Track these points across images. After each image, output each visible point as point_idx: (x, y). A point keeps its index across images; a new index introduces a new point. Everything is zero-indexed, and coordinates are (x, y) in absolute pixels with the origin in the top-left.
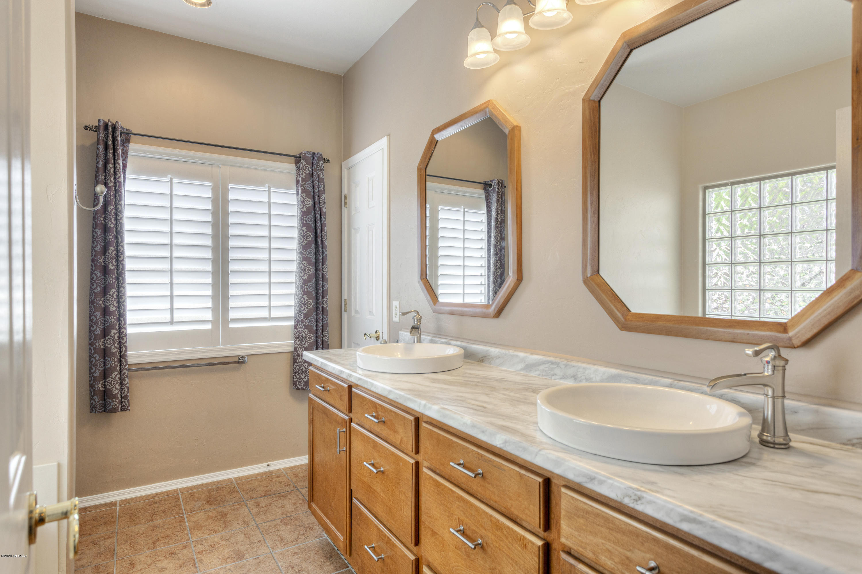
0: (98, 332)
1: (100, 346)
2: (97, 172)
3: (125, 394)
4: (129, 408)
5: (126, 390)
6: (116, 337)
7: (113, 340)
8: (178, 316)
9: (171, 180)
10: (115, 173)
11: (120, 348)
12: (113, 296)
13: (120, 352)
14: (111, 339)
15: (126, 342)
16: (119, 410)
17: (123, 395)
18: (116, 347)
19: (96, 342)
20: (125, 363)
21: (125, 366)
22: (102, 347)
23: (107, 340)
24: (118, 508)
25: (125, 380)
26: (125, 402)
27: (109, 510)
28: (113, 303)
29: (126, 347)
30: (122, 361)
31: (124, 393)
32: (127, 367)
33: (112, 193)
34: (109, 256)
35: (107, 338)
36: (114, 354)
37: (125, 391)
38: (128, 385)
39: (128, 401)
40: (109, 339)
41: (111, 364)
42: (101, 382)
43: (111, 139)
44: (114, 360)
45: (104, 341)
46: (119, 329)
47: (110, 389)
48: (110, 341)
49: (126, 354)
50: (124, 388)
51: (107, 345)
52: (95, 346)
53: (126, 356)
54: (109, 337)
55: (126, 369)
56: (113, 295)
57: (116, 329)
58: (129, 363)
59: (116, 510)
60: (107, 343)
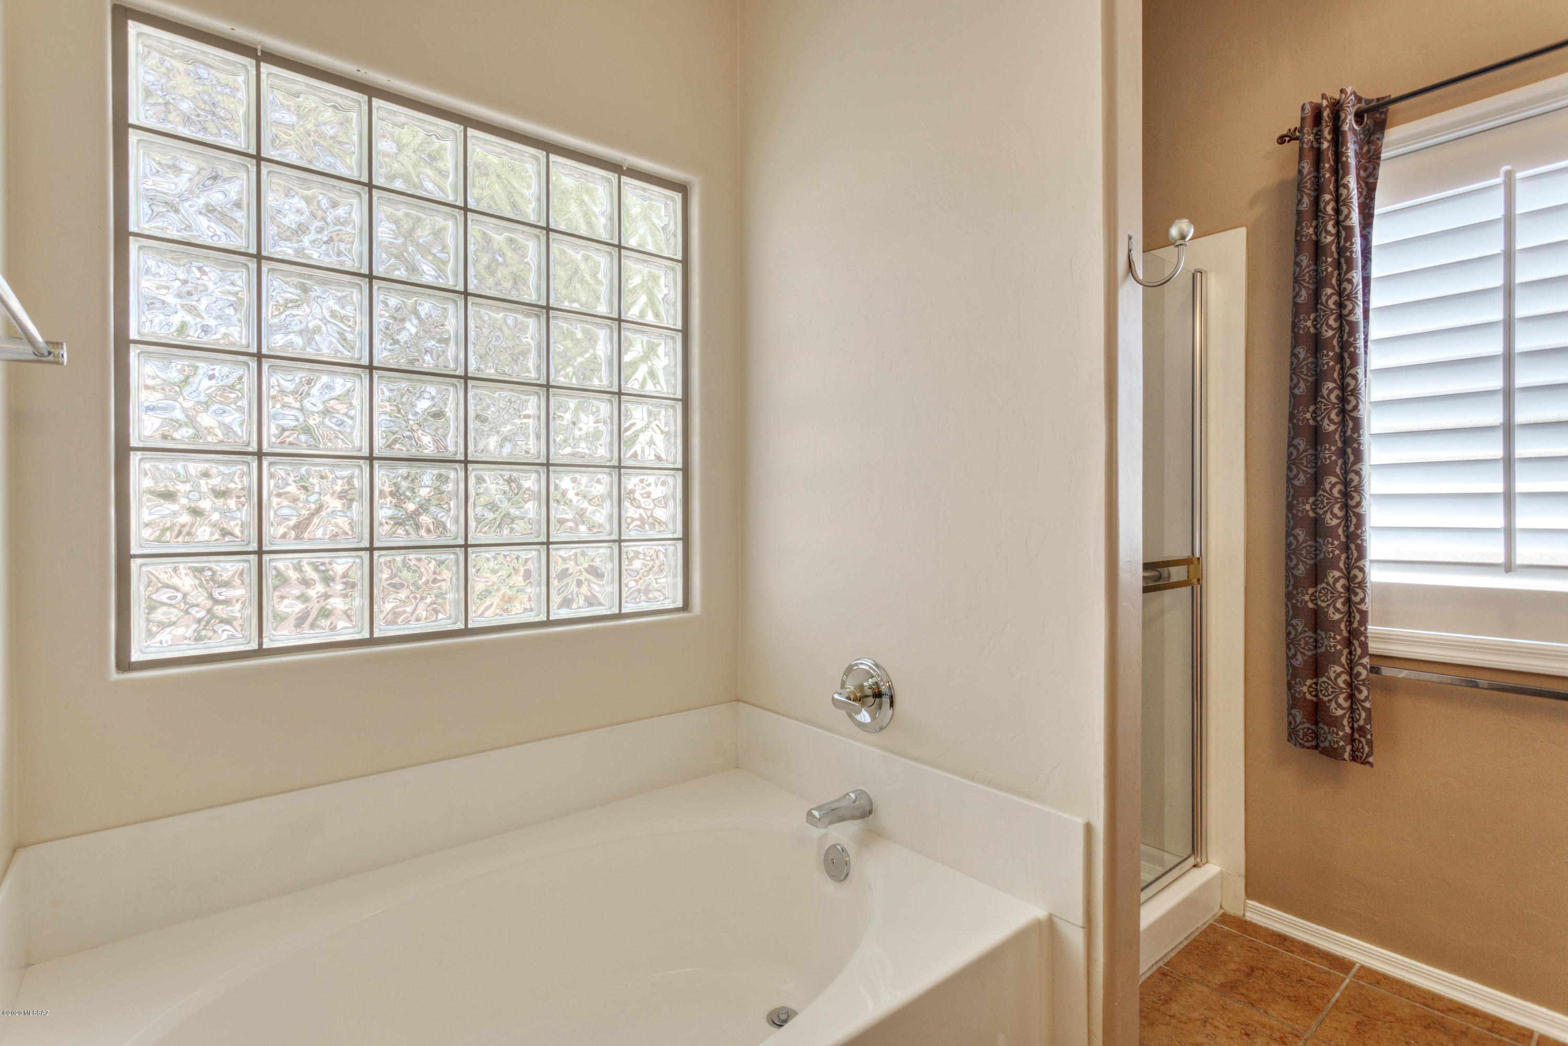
0: (1300, 572)
1: (1306, 602)
2: (1299, 223)
3: (1361, 723)
4: (1371, 759)
5: (1363, 715)
6: (1339, 586)
7: (1332, 593)
8: (1525, 552)
9: (1509, 176)
10: (1337, 211)
11: (1350, 613)
12: (1331, 494)
13: (1350, 622)
14: (1328, 590)
15: (1363, 600)
16: (1346, 756)
17: (1356, 726)
18: (1338, 610)
19: (1298, 593)
20: (1359, 651)
21: (1361, 657)
22: (1310, 605)
23: (1320, 592)
24: (1347, 981)
25: (1360, 692)
26: (1360, 742)
27: (1326, 972)
28: (1331, 508)
29: (1364, 614)
30: (1354, 645)
31: (1358, 720)
32: (1366, 660)
33: (1329, 260)
34: (1322, 402)
35: (1319, 587)
36: (1335, 625)
37: (1360, 715)
38: (1367, 705)
39: (1370, 743)
40: (1323, 588)
41: (1326, 646)
42: (1309, 682)
43: (1329, 137)
44: (1334, 638)
45: (1316, 592)
46: (1346, 569)
47: (1325, 702)
48: (1326, 595)
49: (1362, 629)
50: (1358, 709)
51: (1319, 603)
52: (1294, 601)
53: (1364, 634)
54: (1324, 585)
55: (1364, 666)
56: (1331, 489)
57: (1340, 570)
58: (1371, 651)
59: (1340, 984)
60: (1320, 597)
